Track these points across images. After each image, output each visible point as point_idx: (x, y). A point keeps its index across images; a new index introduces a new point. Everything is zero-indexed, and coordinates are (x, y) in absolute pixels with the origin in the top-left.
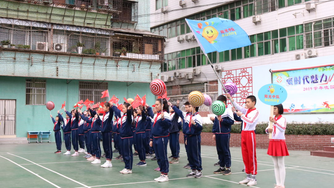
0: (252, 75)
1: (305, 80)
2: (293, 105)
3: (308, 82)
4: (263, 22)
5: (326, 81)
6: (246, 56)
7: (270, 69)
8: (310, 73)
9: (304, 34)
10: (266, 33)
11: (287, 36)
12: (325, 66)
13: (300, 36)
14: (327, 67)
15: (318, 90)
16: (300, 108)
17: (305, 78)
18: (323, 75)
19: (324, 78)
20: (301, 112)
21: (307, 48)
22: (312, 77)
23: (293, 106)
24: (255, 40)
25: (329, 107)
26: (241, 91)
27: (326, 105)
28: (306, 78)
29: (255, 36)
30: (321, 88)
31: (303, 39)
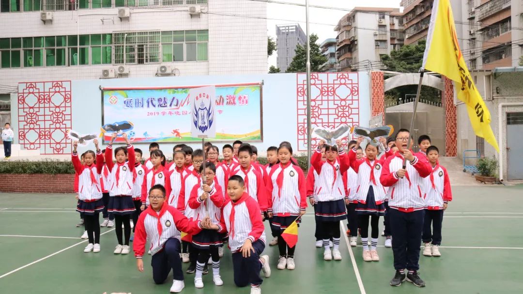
0: (70, 91)
1: (150, 104)
2: (132, 133)
3: (154, 106)
4: (55, 22)
5: (177, 105)
6: (27, 64)
7: (100, 86)
8: (157, 95)
9: (113, 46)
10: (59, 37)
11: (90, 46)
12: (177, 88)
13: (107, 48)
14: (179, 90)
15: (167, 116)
16: (142, 136)
17: (150, 101)
18: (174, 98)
19: (175, 102)
20: (144, 142)
21: (116, 63)
22: (160, 100)
23: (133, 135)
24: (42, 44)
25: (179, 136)
26: (51, 113)
27: (176, 134)
28: (152, 101)
29: (42, 39)
30: (170, 113)
31: (111, 52)
